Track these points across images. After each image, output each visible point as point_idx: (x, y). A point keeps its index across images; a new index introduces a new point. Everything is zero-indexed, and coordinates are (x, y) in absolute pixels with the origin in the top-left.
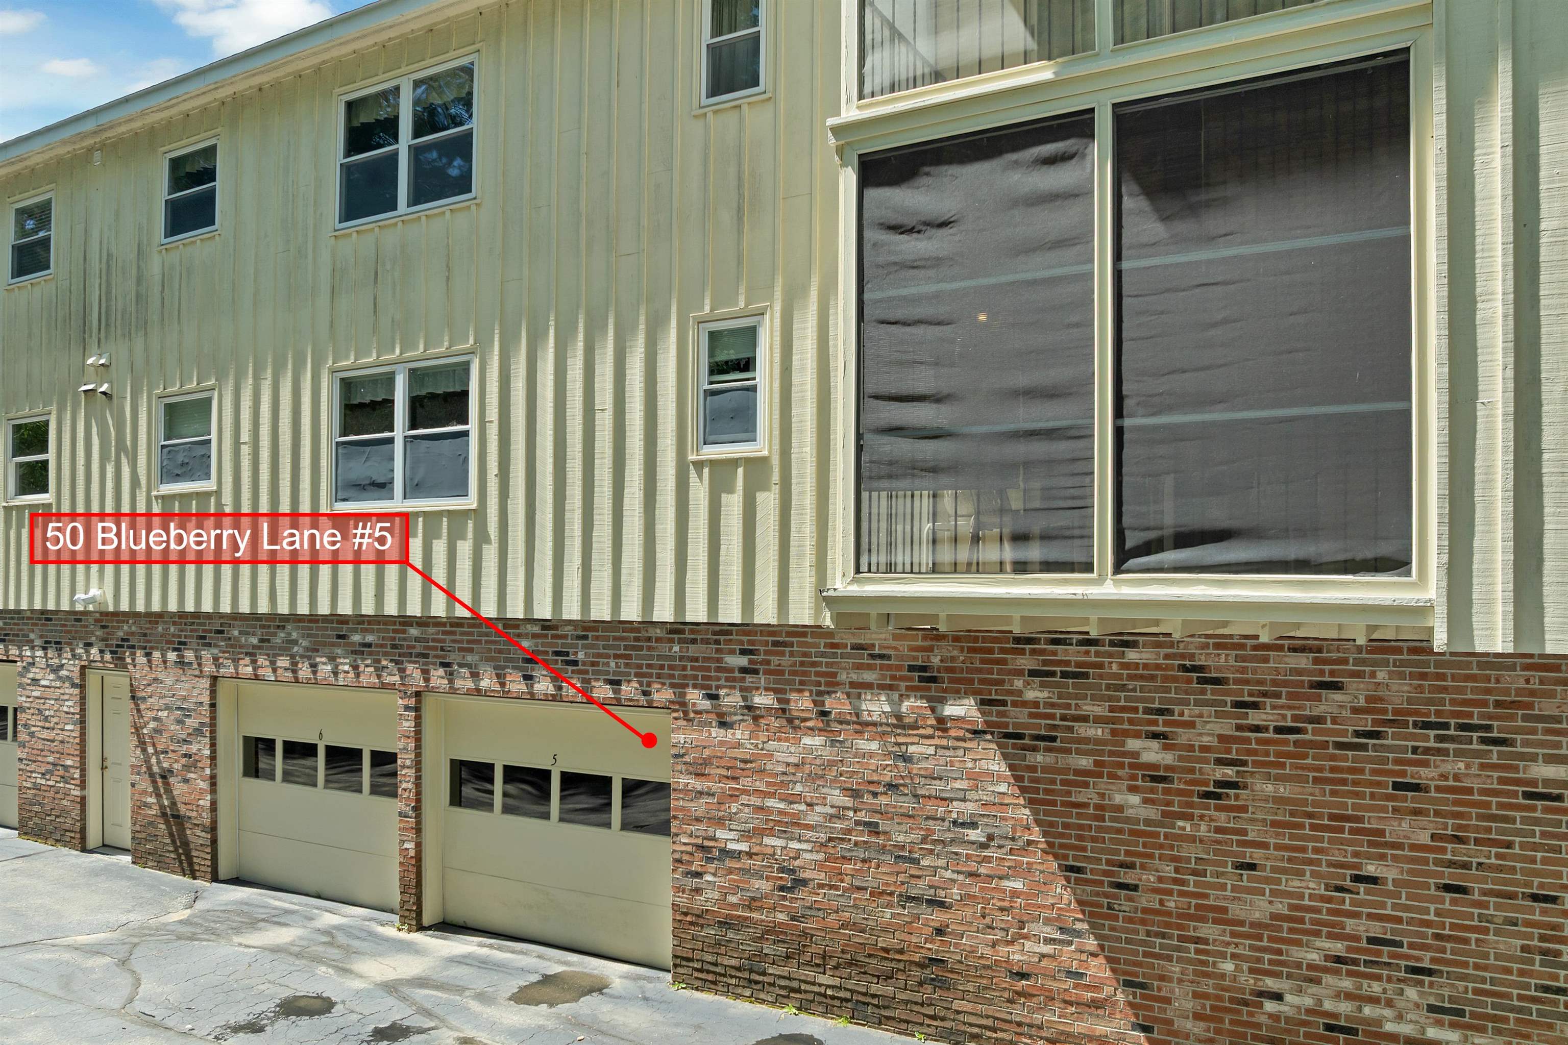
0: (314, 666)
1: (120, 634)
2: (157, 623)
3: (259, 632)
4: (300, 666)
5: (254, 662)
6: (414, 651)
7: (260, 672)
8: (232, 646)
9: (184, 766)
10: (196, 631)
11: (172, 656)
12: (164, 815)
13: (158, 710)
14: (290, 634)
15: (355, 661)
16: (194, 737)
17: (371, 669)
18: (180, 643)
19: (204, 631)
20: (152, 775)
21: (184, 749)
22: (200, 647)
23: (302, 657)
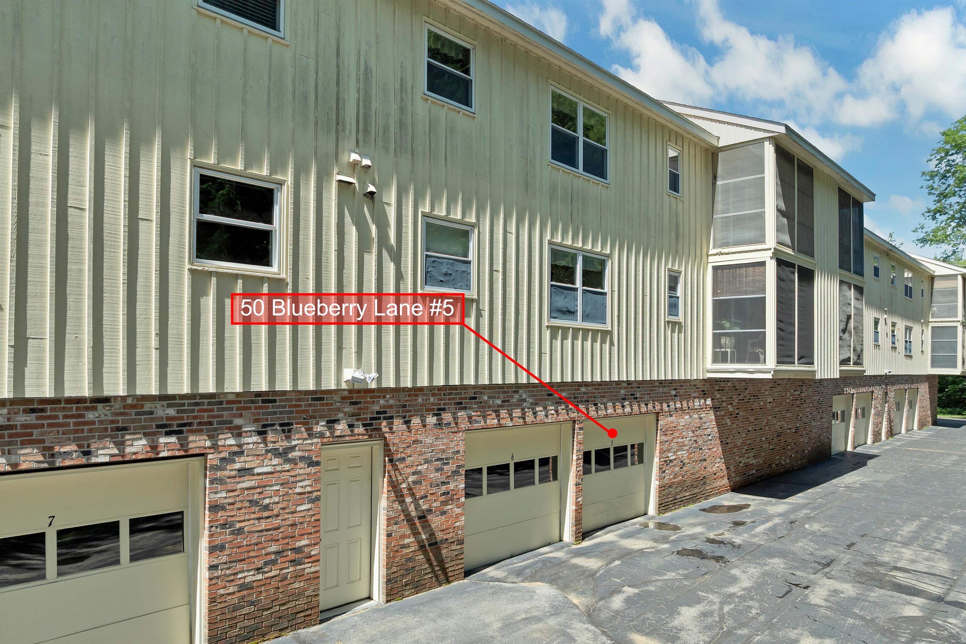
0: (535, 413)
1: (377, 408)
2: (417, 395)
3: (502, 396)
4: (527, 414)
5: (498, 416)
6: (583, 399)
7: (502, 422)
8: (483, 407)
9: (441, 502)
10: (453, 399)
11: (431, 420)
12: (422, 547)
13: (417, 466)
14: (521, 396)
15: (557, 408)
16: (452, 478)
17: (565, 411)
18: (439, 409)
19: (460, 398)
20: (409, 519)
21: (444, 488)
22: (458, 411)
23: (528, 408)
